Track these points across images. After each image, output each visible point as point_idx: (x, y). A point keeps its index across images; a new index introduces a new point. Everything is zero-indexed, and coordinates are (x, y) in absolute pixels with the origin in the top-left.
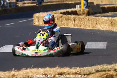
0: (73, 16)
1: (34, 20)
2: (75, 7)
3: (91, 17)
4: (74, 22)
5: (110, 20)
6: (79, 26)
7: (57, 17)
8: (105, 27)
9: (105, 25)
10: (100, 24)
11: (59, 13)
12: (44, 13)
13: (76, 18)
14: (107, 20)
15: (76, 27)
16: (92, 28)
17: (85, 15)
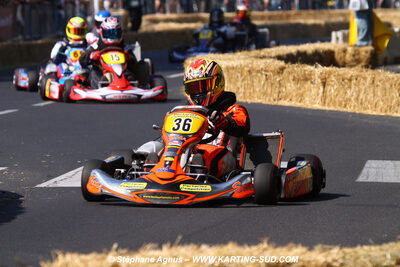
0: (319, 70)
2: (327, 38)
3: (383, 74)
4: (322, 88)
6: (340, 104)
7: (267, 71)
11: (270, 57)
13: (329, 76)
15: (329, 105)
16: (385, 111)
17: (362, 66)
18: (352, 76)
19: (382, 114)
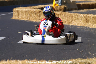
2: (52, 3)
5: (85, 16)
7: (36, 12)
8: (81, 23)
9: (81, 21)
10: (76, 20)
11: (37, 8)
12: (23, 8)
14: (82, 17)
16: (68, 23)
17: (62, 11)
18: (59, 14)
19: (67, 24)
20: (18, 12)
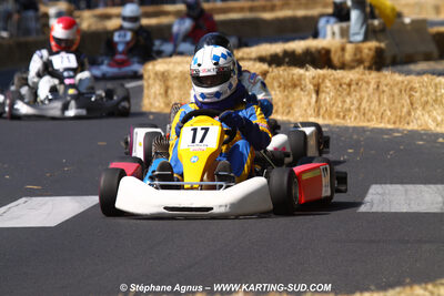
0: (310, 74)
1: (146, 91)
3: (390, 77)
4: (314, 96)
6: (338, 116)
10: (429, 108)
11: (250, 59)
13: (323, 80)
15: (324, 117)
16: (394, 123)
17: (365, 68)
18: (351, 80)
19: (390, 126)
20: (164, 77)
